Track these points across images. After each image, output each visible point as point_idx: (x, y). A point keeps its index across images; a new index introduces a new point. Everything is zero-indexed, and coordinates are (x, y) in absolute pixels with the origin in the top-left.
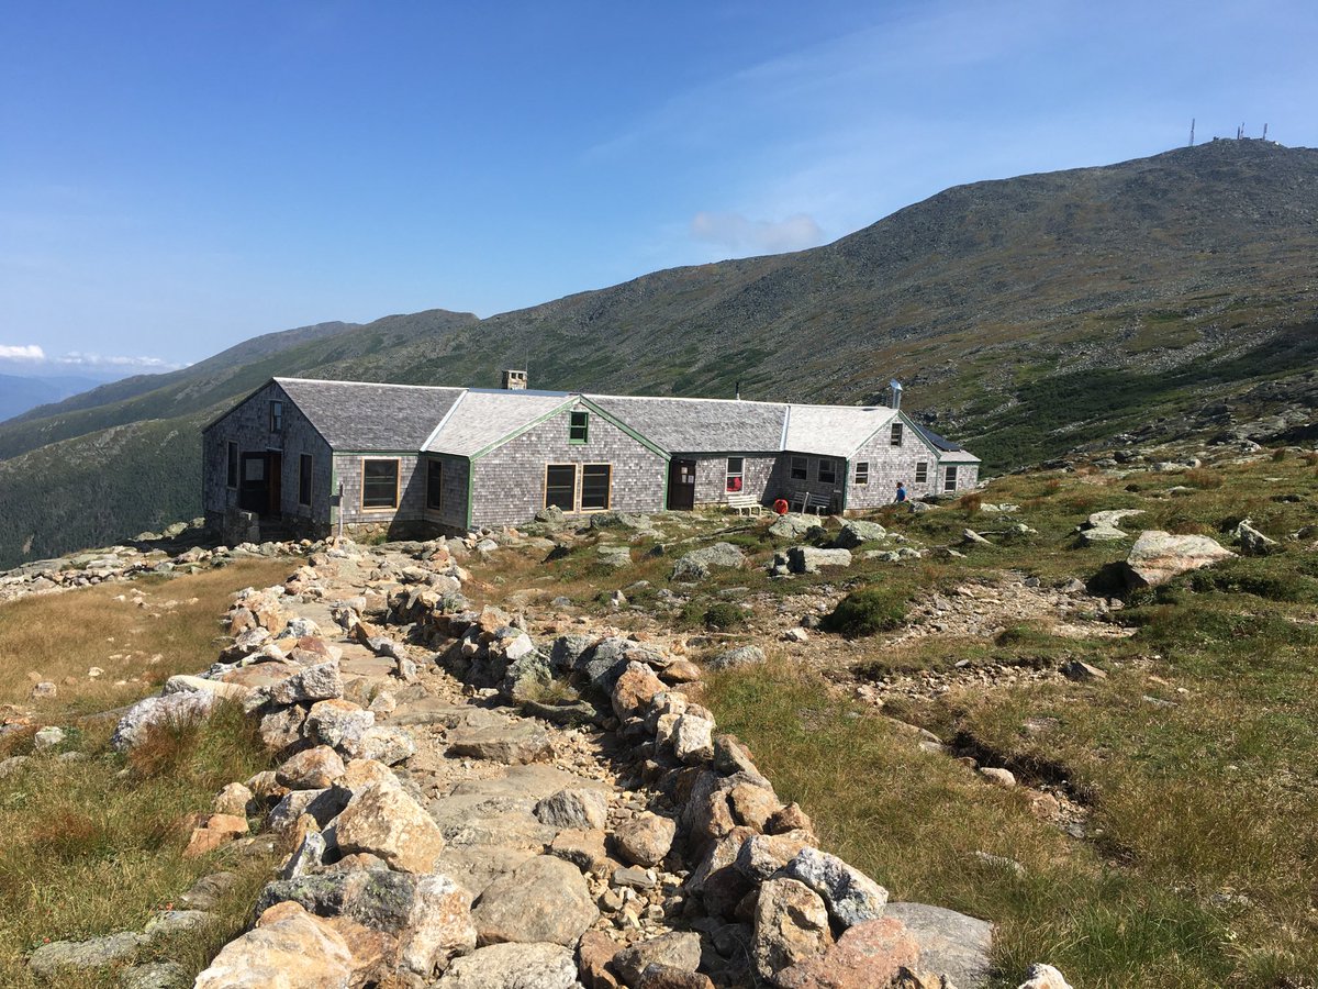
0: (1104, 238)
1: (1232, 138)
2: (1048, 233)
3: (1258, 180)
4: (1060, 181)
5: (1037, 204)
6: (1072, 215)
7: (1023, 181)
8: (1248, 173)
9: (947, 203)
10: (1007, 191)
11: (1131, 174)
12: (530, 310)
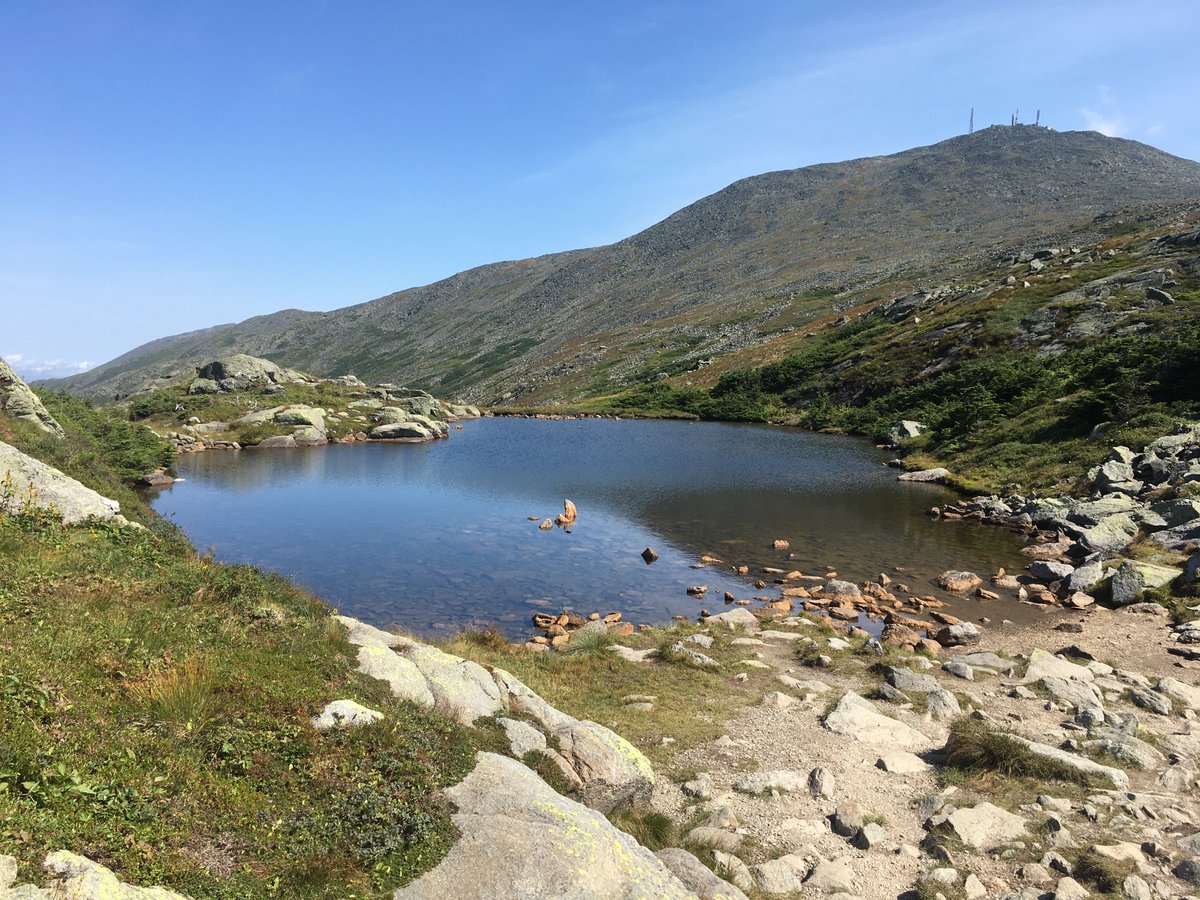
0: (867, 221)
1: (1006, 125)
2: (819, 219)
3: (1019, 161)
4: (841, 170)
5: (814, 192)
6: (843, 200)
7: (806, 172)
8: (1011, 155)
9: (736, 193)
10: (791, 180)
11: (907, 161)
12: (356, 307)
